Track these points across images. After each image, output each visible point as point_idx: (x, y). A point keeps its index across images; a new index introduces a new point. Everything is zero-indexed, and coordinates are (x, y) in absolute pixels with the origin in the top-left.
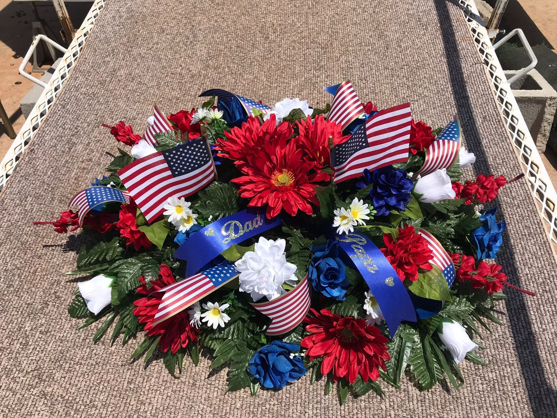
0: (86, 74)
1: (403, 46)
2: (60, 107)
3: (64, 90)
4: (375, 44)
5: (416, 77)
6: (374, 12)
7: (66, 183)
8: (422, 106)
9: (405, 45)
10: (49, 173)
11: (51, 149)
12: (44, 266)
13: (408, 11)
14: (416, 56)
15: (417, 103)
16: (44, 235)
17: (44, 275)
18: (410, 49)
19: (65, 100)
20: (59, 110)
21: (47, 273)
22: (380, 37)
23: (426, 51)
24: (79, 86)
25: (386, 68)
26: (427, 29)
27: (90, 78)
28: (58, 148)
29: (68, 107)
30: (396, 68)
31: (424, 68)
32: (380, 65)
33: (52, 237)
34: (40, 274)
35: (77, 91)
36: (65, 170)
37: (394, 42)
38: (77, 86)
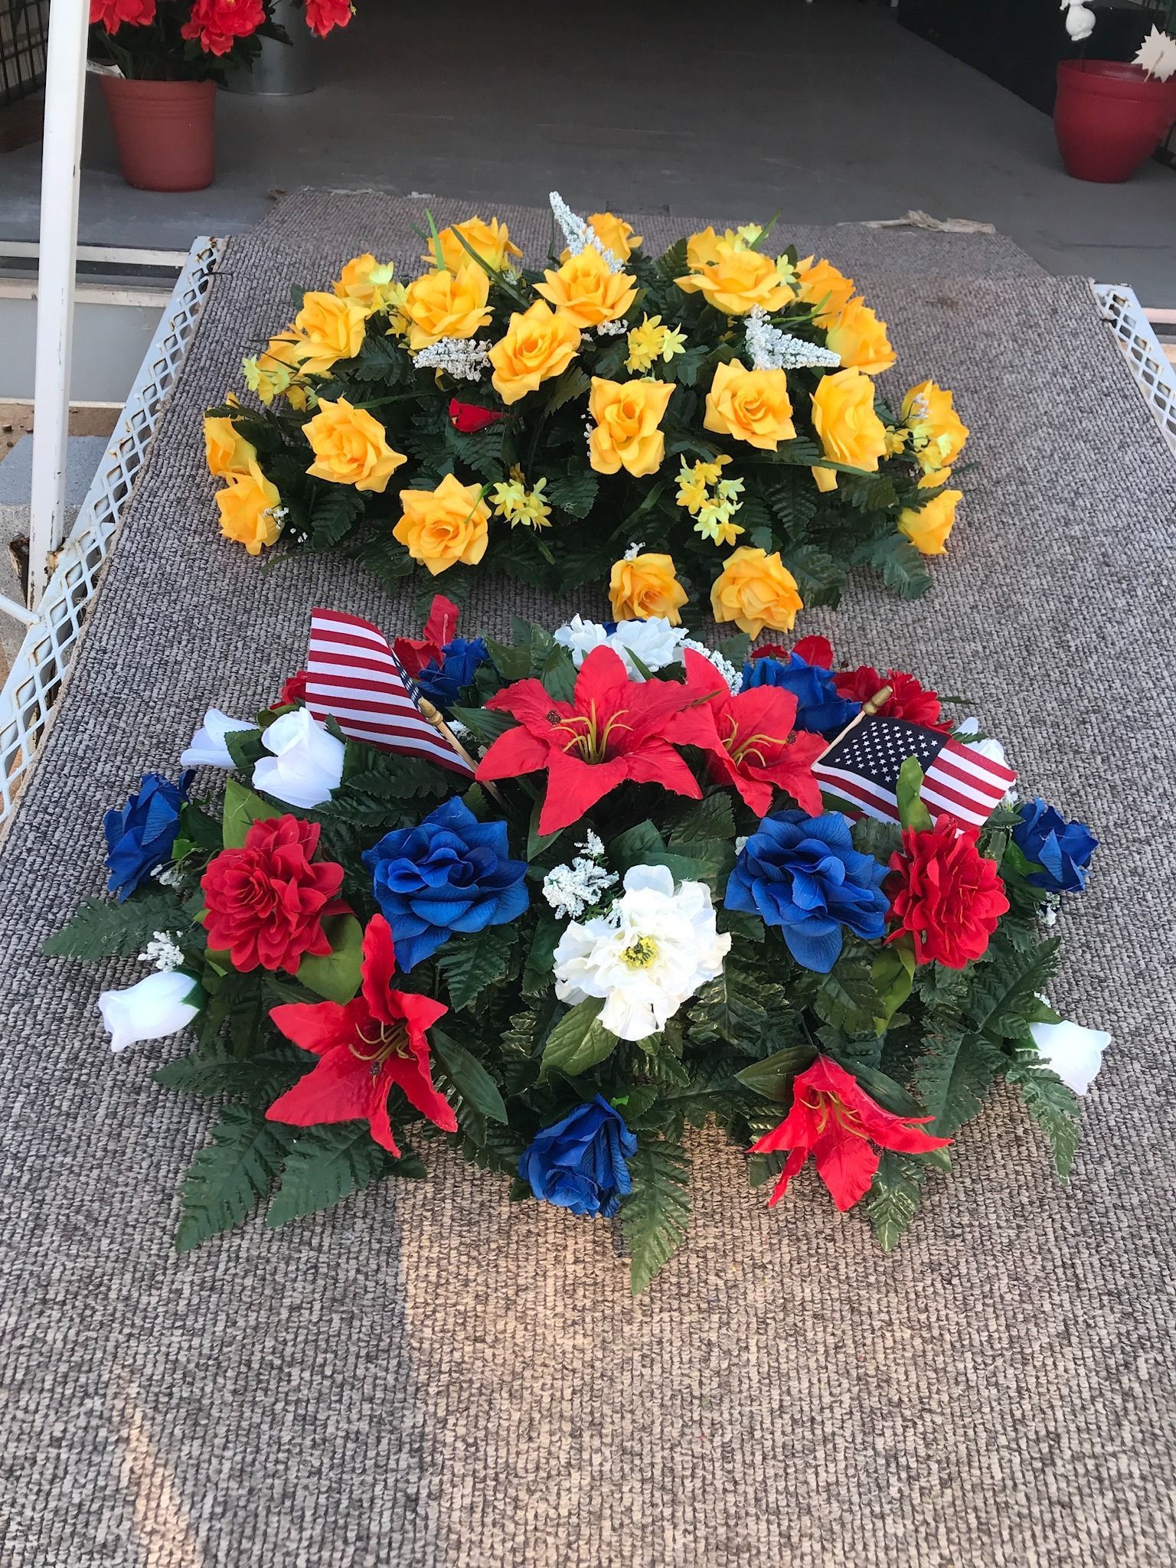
0: (107, 706)
1: (1072, 644)
2: (31, 836)
3: (41, 771)
4: (991, 634)
5: (1131, 757)
6: (970, 524)
7: (80, 1154)
8: (1166, 861)
9: (1078, 642)
10: (16, 1111)
11: (16, 1008)
12: (28, 1513)
13: (1066, 524)
14: (1118, 683)
15: (1148, 848)
16: (19, 1376)
17: (36, 1550)
18: (1095, 657)
19: (45, 812)
20: (29, 850)
21: (44, 1541)
22: (1002, 610)
23: (1145, 668)
24: (89, 753)
25: (1037, 721)
26: (1131, 591)
27: (122, 725)
28: (37, 1001)
29: (57, 835)
30: (1067, 721)
31: (1147, 725)
32: (1019, 711)
33: (48, 1385)
34: (19, 1545)
35: (83, 772)
36: (69, 1094)
37: (1046, 631)
38: (80, 753)
